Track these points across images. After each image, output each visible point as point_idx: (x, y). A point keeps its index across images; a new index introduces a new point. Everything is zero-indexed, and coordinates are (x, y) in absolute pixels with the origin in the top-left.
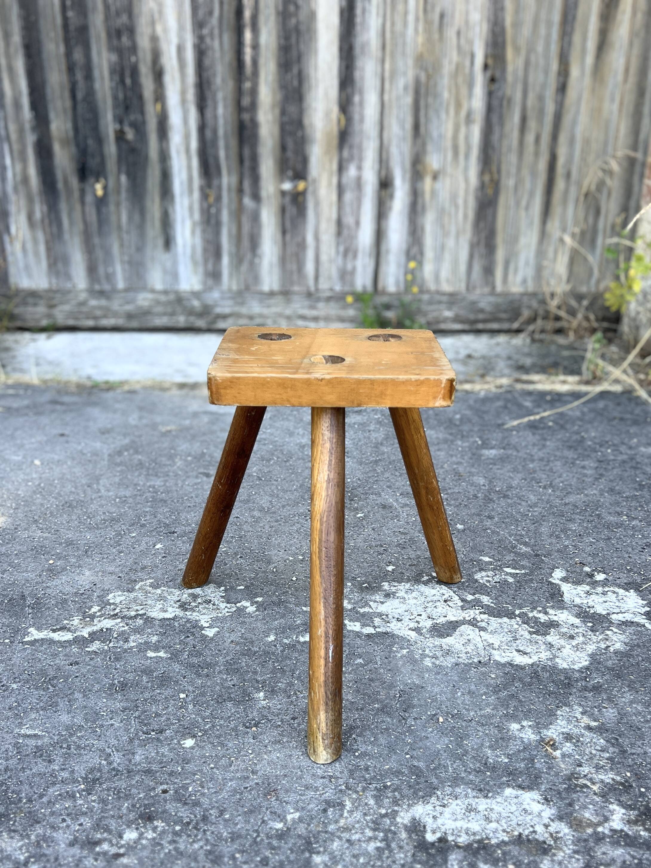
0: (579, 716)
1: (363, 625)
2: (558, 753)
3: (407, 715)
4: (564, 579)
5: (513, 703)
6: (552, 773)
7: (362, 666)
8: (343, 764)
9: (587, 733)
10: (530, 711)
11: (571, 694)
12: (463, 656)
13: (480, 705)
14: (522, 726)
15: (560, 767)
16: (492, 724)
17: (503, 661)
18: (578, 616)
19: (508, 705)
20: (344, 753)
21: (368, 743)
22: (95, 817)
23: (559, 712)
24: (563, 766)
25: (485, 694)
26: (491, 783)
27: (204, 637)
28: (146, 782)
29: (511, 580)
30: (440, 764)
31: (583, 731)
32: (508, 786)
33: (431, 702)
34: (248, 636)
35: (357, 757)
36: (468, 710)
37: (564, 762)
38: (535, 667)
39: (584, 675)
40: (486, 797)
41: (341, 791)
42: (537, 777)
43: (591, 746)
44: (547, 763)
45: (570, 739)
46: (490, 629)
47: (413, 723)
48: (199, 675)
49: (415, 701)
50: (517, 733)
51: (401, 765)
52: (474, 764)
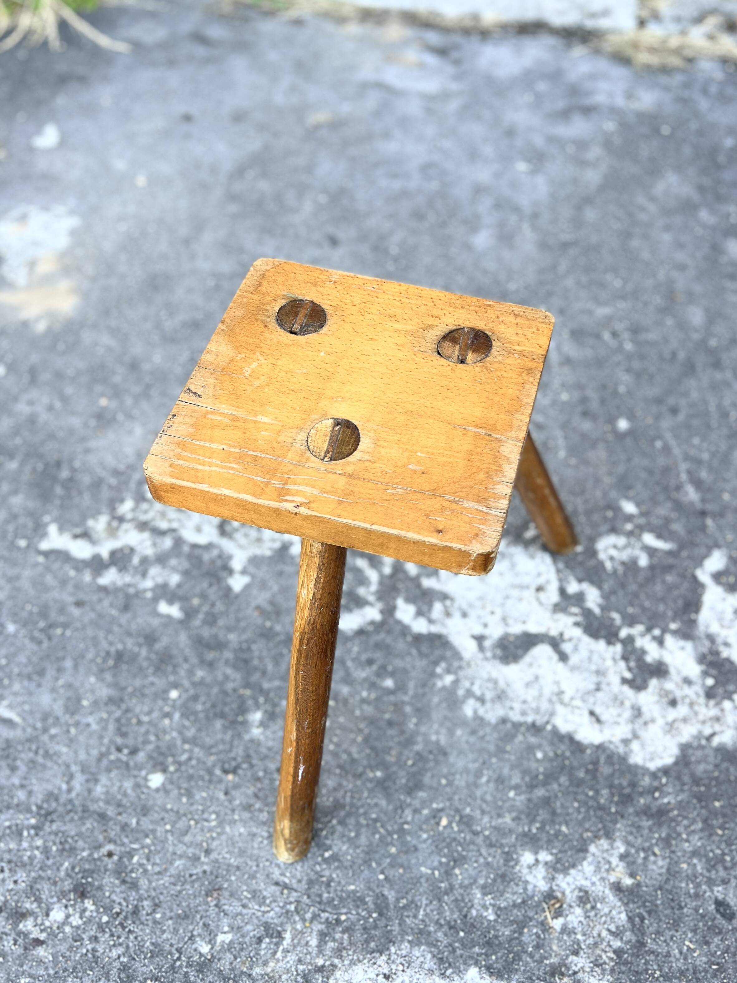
0: (615, 861)
1: (419, 613)
2: (557, 924)
3: (408, 800)
4: (717, 577)
5: (543, 814)
6: (537, 957)
7: (389, 692)
8: (306, 867)
9: (611, 897)
10: (558, 833)
11: (622, 817)
12: (517, 706)
13: (501, 808)
14: (537, 861)
15: (551, 949)
16: (502, 846)
17: (564, 727)
18: (701, 659)
19: (535, 816)
20: (314, 849)
21: (345, 839)
22: (33, 874)
23: (592, 848)
24: (555, 948)
25: (516, 787)
26: (459, 952)
27: (229, 589)
28: (96, 833)
29: (643, 561)
30: (412, 902)
31: (607, 891)
32: (476, 963)
33: (446, 785)
34: (280, 599)
35: (325, 860)
36: (483, 812)
37: (559, 940)
38: (600, 752)
39: (656, 784)
40: (443, 975)
41: (287, 912)
42: (518, 957)
43: (605, 923)
44: (538, 936)
45: (585, 904)
46: (574, 659)
47: (409, 818)
48: (203, 662)
49: (427, 779)
50: (525, 871)
51: (369, 889)
52: (452, 912)
